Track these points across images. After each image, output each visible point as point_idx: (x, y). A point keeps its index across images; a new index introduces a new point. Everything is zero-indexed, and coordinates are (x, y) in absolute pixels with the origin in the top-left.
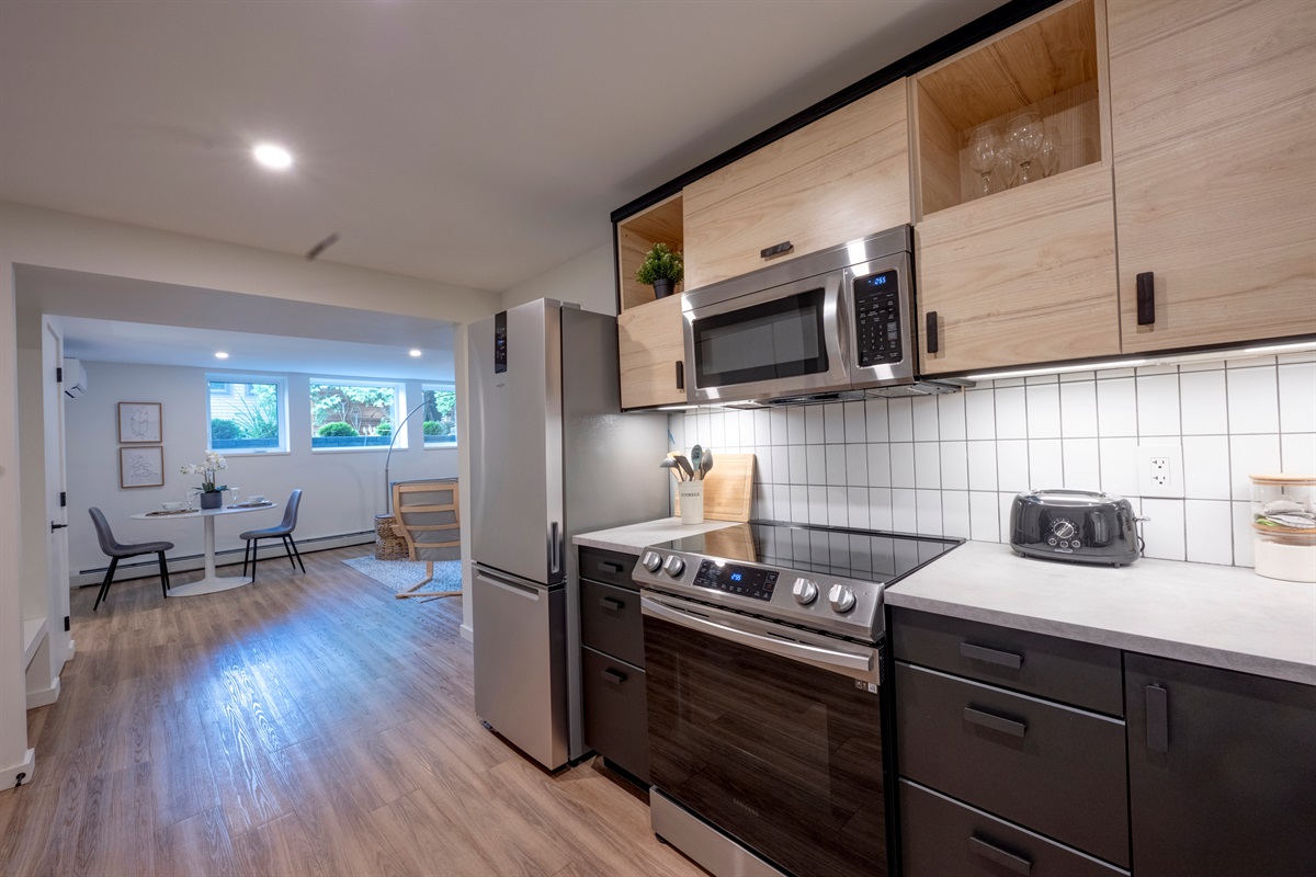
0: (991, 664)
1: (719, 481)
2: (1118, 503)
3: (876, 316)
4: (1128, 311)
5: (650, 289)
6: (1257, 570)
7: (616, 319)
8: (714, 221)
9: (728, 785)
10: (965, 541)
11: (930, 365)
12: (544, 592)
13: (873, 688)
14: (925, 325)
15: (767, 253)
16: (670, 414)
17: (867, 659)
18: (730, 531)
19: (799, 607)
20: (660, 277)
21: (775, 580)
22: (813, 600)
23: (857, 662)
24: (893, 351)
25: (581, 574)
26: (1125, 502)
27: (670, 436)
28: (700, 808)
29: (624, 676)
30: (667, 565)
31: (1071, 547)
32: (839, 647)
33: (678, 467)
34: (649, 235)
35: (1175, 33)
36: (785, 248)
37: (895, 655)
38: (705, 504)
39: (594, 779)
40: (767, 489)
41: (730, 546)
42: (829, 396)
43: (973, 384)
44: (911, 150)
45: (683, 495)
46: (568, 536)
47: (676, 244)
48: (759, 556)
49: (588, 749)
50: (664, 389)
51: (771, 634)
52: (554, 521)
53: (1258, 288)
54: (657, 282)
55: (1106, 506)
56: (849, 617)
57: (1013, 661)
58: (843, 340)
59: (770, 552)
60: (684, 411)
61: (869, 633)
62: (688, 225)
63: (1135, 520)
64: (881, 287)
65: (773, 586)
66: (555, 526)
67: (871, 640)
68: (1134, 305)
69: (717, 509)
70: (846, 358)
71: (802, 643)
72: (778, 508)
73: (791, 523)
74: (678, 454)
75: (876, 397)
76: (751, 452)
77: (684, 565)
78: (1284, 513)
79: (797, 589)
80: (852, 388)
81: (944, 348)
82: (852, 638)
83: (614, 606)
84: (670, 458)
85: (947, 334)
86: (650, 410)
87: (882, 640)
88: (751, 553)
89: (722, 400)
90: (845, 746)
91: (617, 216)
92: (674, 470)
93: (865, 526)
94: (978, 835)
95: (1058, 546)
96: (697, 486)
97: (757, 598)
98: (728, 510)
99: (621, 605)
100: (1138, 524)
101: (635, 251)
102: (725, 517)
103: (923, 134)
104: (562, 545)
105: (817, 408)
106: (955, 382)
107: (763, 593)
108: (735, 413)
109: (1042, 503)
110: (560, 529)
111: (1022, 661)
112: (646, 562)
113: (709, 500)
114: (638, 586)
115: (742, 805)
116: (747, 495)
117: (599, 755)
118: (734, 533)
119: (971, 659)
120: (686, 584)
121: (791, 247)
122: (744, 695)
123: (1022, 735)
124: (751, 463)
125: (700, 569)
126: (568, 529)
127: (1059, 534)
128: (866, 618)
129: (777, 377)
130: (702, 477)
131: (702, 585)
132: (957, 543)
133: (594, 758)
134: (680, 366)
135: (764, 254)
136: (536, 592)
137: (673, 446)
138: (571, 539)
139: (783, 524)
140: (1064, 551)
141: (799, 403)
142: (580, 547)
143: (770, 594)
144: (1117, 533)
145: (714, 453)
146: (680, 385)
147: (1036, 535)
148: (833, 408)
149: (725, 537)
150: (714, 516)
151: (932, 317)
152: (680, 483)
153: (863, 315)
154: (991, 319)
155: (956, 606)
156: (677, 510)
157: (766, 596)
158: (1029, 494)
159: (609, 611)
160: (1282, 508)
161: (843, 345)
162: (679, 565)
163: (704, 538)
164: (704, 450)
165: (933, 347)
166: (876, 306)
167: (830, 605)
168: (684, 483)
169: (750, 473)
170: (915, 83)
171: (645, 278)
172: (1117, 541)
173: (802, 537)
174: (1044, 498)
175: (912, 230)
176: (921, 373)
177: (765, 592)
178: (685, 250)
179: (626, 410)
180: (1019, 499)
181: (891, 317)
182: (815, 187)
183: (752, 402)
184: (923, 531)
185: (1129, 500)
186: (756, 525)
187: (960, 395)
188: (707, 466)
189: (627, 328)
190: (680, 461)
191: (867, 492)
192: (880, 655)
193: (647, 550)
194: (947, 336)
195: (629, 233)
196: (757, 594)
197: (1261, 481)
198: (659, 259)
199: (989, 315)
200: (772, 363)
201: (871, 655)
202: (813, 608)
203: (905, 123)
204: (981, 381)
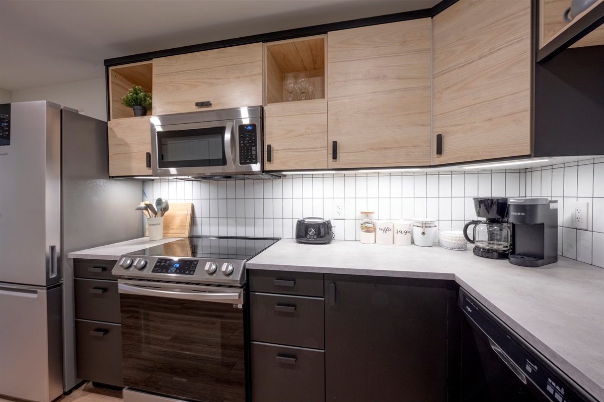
0: (285, 286)
1: (173, 217)
2: (327, 222)
3: (247, 143)
4: (330, 154)
5: (131, 110)
6: (361, 241)
7: (106, 123)
8: (171, 82)
9: (173, 370)
10: (281, 238)
11: (268, 167)
12: (43, 292)
13: (240, 306)
14: (266, 149)
15: (199, 105)
16: (144, 181)
17: (238, 294)
18: (178, 242)
19: (208, 275)
20: (137, 105)
21: (197, 264)
22: (215, 271)
23: (233, 296)
24: (254, 159)
25: (75, 276)
26: (329, 221)
27: (144, 193)
28: (157, 389)
29: (106, 331)
30: (135, 264)
31: (313, 238)
32: (226, 291)
33: (147, 210)
34: (131, 79)
35: (345, 61)
36: (208, 104)
37: (250, 290)
38: (164, 229)
39: (84, 398)
40: (198, 220)
41: (178, 250)
42: (228, 177)
43: (285, 176)
44: (263, 74)
45: (150, 225)
46: (65, 253)
47: (149, 89)
48: (194, 253)
49: (80, 381)
50: (139, 167)
51: (194, 291)
52: (53, 244)
53: (362, 151)
54: (135, 107)
55: (324, 222)
56: (231, 277)
57: (291, 283)
58: (233, 152)
59: (199, 251)
60: (153, 180)
61: (239, 282)
62: (155, 80)
63: (332, 227)
64: (249, 131)
65: (196, 267)
66: (53, 248)
67: (239, 285)
68: (332, 152)
69: (171, 231)
70: (234, 160)
71: (210, 292)
72: (204, 229)
73: (210, 236)
74: (148, 202)
75: (249, 179)
76: (191, 202)
77: (146, 263)
78: (367, 223)
79: (207, 268)
80: (237, 174)
81: (273, 160)
82: (232, 286)
83: (100, 291)
84: (143, 205)
85: (274, 154)
86: (129, 178)
87: (245, 284)
88: (190, 252)
89: (178, 175)
90: (235, 334)
91: (108, 63)
92: (145, 212)
93: (243, 235)
94: (280, 355)
95: (310, 238)
96: (160, 220)
97: (187, 274)
98: (178, 231)
99: (105, 290)
100: (333, 228)
101: (122, 86)
102: (176, 235)
103: (268, 70)
104: (60, 260)
105: (224, 182)
106: (277, 174)
107: (190, 271)
108: (182, 182)
109: (306, 222)
110: (58, 249)
111: (295, 283)
112: (121, 263)
113: (167, 227)
114: (116, 278)
115: (178, 379)
116: (188, 223)
117: (88, 381)
118: (180, 243)
119: (278, 286)
120: (148, 273)
121: (211, 104)
122: (187, 323)
123: (294, 312)
124: (190, 208)
125: (156, 264)
126: (65, 248)
127: (310, 234)
128: (237, 276)
129: (210, 166)
130: (162, 215)
131: (157, 272)
132: (278, 240)
133: (85, 385)
134: (148, 155)
135: (197, 104)
136: (35, 292)
137: (145, 198)
138: (67, 255)
139: (206, 237)
140: (312, 240)
141: (215, 179)
142: (74, 259)
143: (194, 271)
144: (327, 232)
145: (170, 203)
146: (149, 165)
147: (304, 235)
148: (230, 182)
149: (175, 246)
150: (169, 235)
151: (269, 147)
152: (148, 219)
153: (242, 142)
154: (290, 150)
155: (272, 265)
156: (147, 233)
157: (192, 273)
158: (302, 219)
159: (96, 295)
160: (366, 221)
161: (233, 154)
162: (143, 263)
163: (163, 246)
164: (163, 201)
165: (269, 160)
166: (248, 139)
167: (222, 273)
168: (151, 219)
169: (189, 213)
170: (266, 47)
171: (127, 103)
172: (327, 235)
173: (216, 242)
174: (307, 220)
175: (262, 109)
176: (265, 170)
177: (191, 271)
178: (153, 93)
179: (113, 177)
180: (299, 221)
181: (253, 144)
182: (222, 79)
183: (190, 177)
184: (266, 236)
185: (331, 220)
186: (193, 238)
187: (280, 180)
188: (166, 209)
189: (115, 129)
190: (148, 207)
191: (245, 220)
192: (244, 291)
193: (123, 256)
194: (275, 155)
195: (117, 75)
196: (187, 272)
197: (363, 213)
198: (137, 94)
199: (289, 149)
200: (208, 158)
201: (240, 292)
202: (214, 275)
203: (261, 62)
204: (288, 175)
